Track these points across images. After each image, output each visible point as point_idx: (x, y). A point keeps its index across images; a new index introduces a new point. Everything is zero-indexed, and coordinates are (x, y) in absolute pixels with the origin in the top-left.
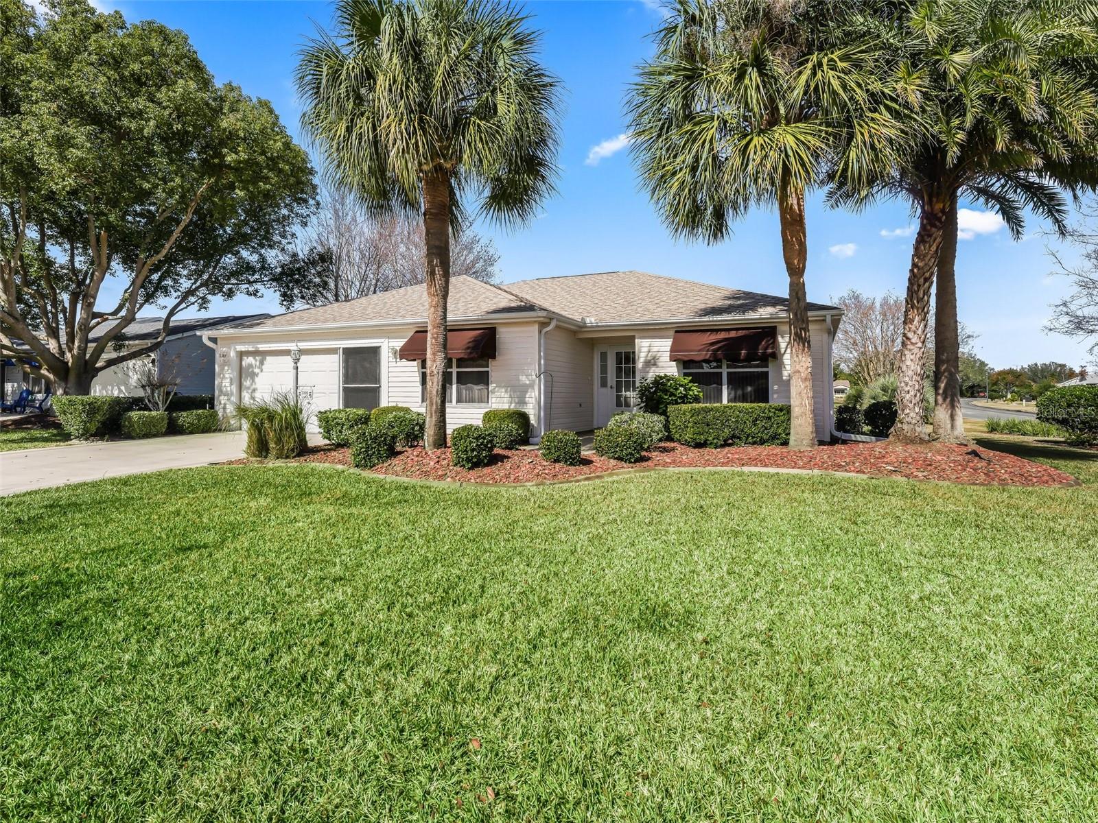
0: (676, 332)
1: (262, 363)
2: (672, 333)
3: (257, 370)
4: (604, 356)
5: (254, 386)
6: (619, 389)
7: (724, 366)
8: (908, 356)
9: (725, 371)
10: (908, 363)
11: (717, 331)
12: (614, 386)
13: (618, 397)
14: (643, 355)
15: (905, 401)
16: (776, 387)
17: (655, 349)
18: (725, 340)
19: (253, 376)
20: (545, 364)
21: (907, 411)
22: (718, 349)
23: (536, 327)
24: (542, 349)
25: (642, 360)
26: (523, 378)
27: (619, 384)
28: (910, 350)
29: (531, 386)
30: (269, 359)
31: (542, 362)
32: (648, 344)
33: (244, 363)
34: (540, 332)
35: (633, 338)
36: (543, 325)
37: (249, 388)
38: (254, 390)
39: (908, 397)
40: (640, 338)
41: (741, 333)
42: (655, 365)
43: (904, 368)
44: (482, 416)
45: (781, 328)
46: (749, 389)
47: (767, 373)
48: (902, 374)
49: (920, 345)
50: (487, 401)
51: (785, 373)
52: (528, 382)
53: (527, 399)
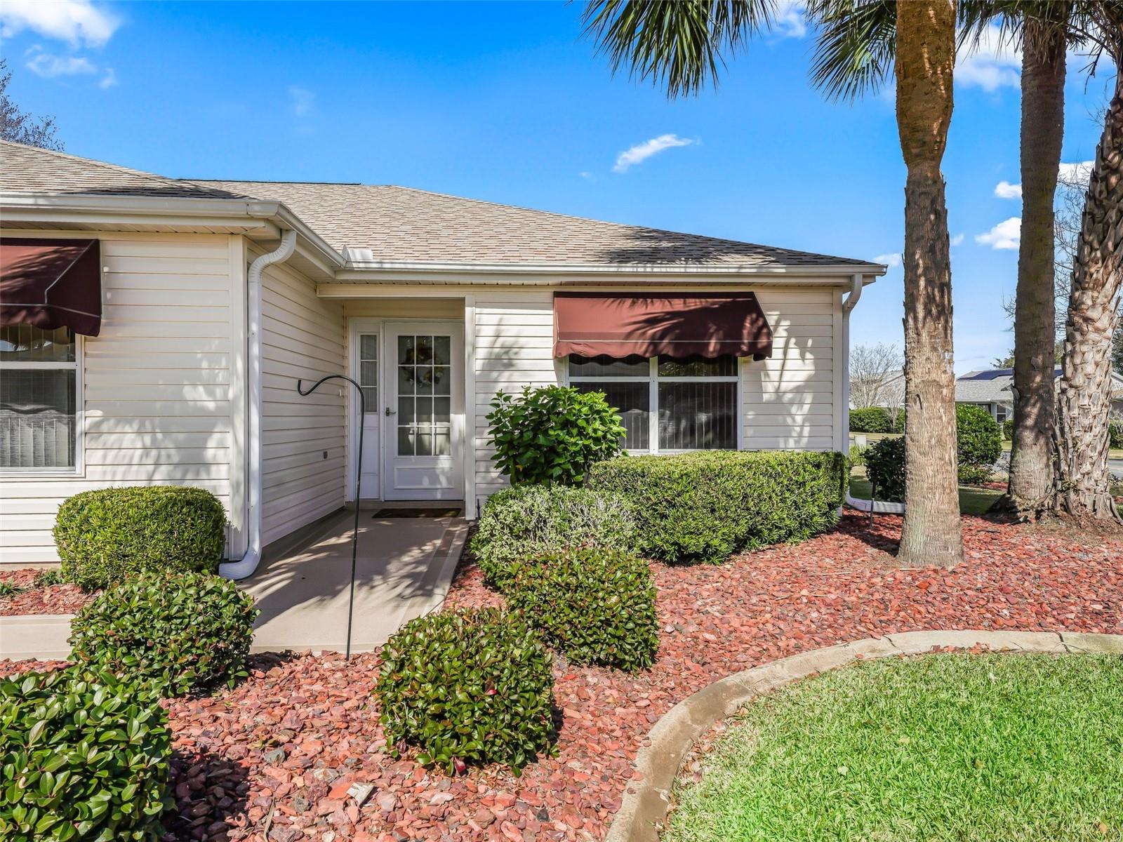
0: (557, 294)
2: (547, 295)
4: (369, 343)
6: (404, 418)
7: (654, 370)
8: (1089, 356)
9: (654, 380)
10: (1090, 368)
11: (645, 296)
12: (395, 408)
13: (403, 433)
14: (483, 342)
16: (751, 415)
17: (513, 331)
18: (673, 315)
20: (264, 358)
21: (1087, 467)
22: (664, 334)
23: (237, 250)
24: (255, 313)
25: (481, 353)
26: (197, 395)
27: (404, 404)
29: (224, 415)
31: (255, 350)
32: (494, 319)
34: (248, 266)
35: (460, 303)
36: (257, 245)
39: (1088, 438)
40: (477, 305)
41: (694, 304)
42: (509, 365)
43: (1079, 380)
44: (52, 521)
45: (763, 297)
46: (703, 417)
47: (735, 384)
48: (1071, 393)
49: (1109, 333)
50: (72, 463)
51: (770, 387)
52: (211, 405)
53: (210, 454)
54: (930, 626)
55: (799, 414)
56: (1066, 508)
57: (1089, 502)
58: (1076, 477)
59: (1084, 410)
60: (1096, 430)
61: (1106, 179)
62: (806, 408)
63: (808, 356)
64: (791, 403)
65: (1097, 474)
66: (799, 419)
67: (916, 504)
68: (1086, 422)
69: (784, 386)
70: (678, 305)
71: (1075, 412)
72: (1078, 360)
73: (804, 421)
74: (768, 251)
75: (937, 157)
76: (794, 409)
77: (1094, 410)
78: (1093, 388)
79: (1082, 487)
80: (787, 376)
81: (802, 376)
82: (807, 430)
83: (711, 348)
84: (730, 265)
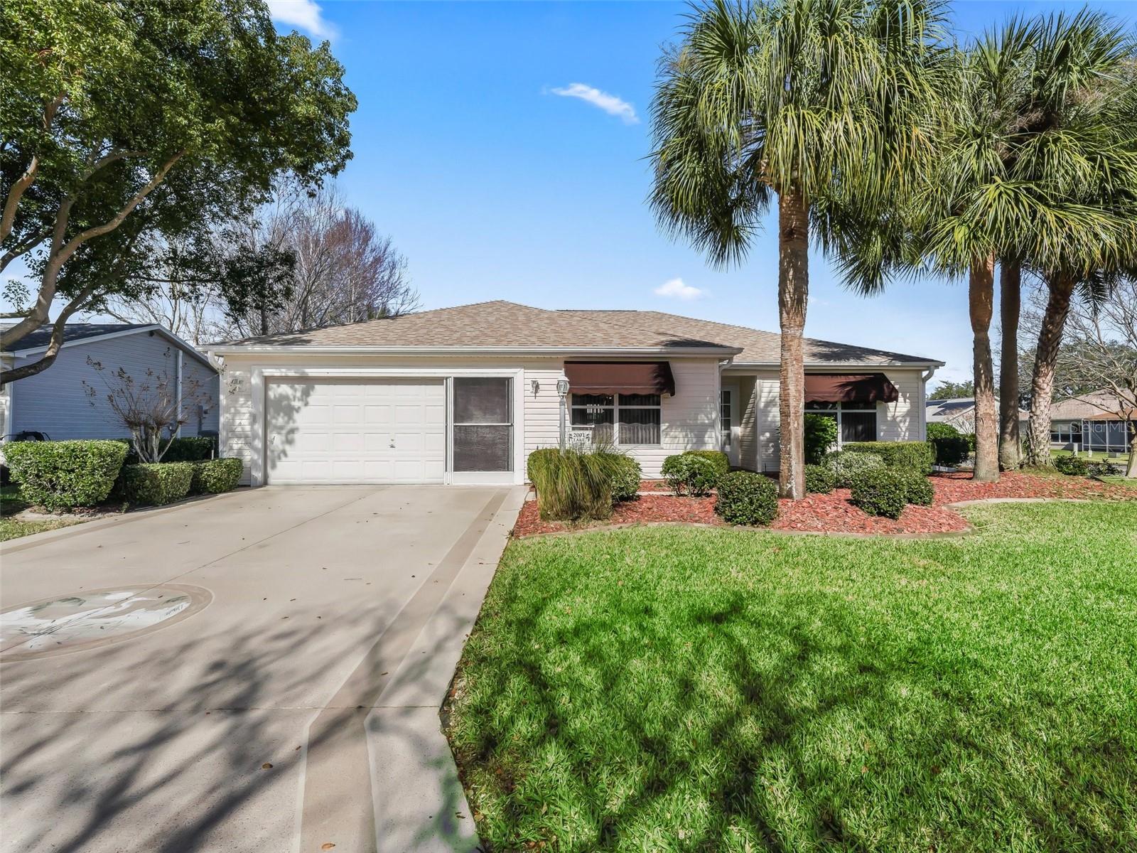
1: (306, 393)
3: (296, 404)
5: (291, 425)
7: (840, 407)
8: (1042, 404)
9: (841, 411)
10: (1042, 408)
11: (837, 375)
14: (764, 395)
15: (1040, 439)
16: (882, 427)
17: (776, 390)
19: (290, 411)
21: (1042, 447)
23: (716, 364)
25: (763, 400)
26: (701, 418)
28: (1044, 398)
29: (711, 425)
30: (319, 388)
33: (271, 394)
35: (753, 379)
37: (281, 428)
38: (292, 431)
39: (1042, 435)
40: (761, 379)
41: (859, 378)
43: (1038, 413)
44: (661, 464)
45: (888, 375)
46: (860, 428)
47: (875, 413)
48: (1035, 418)
49: (1050, 394)
50: (658, 442)
51: (890, 415)
52: (707, 421)
53: (706, 439)
54: (998, 497)
55: (904, 426)
56: (1034, 463)
57: (1043, 461)
58: (1038, 451)
59: (1041, 425)
60: (1045, 432)
61: (1047, 335)
62: (907, 424)
63: (907, 401)
64: (901, 421)
65: (1046, 450)
66: (904, 429)
67: (981, 459)
68: (1042, 429)
69: (897, 414)
70: (852, 379)
71: (1037, 425)
72: (1037, 405)
73: (906, 429)
74: (886, 354)
75: (986, 329)
76: (902, 425)
77: (1045, 424)
78: (1044, 416)
79: (1040, 455)
80: (898, 409)
81: (905, 410)
82: (907, 434)
83: (871, 398)
84: (875, 361)
